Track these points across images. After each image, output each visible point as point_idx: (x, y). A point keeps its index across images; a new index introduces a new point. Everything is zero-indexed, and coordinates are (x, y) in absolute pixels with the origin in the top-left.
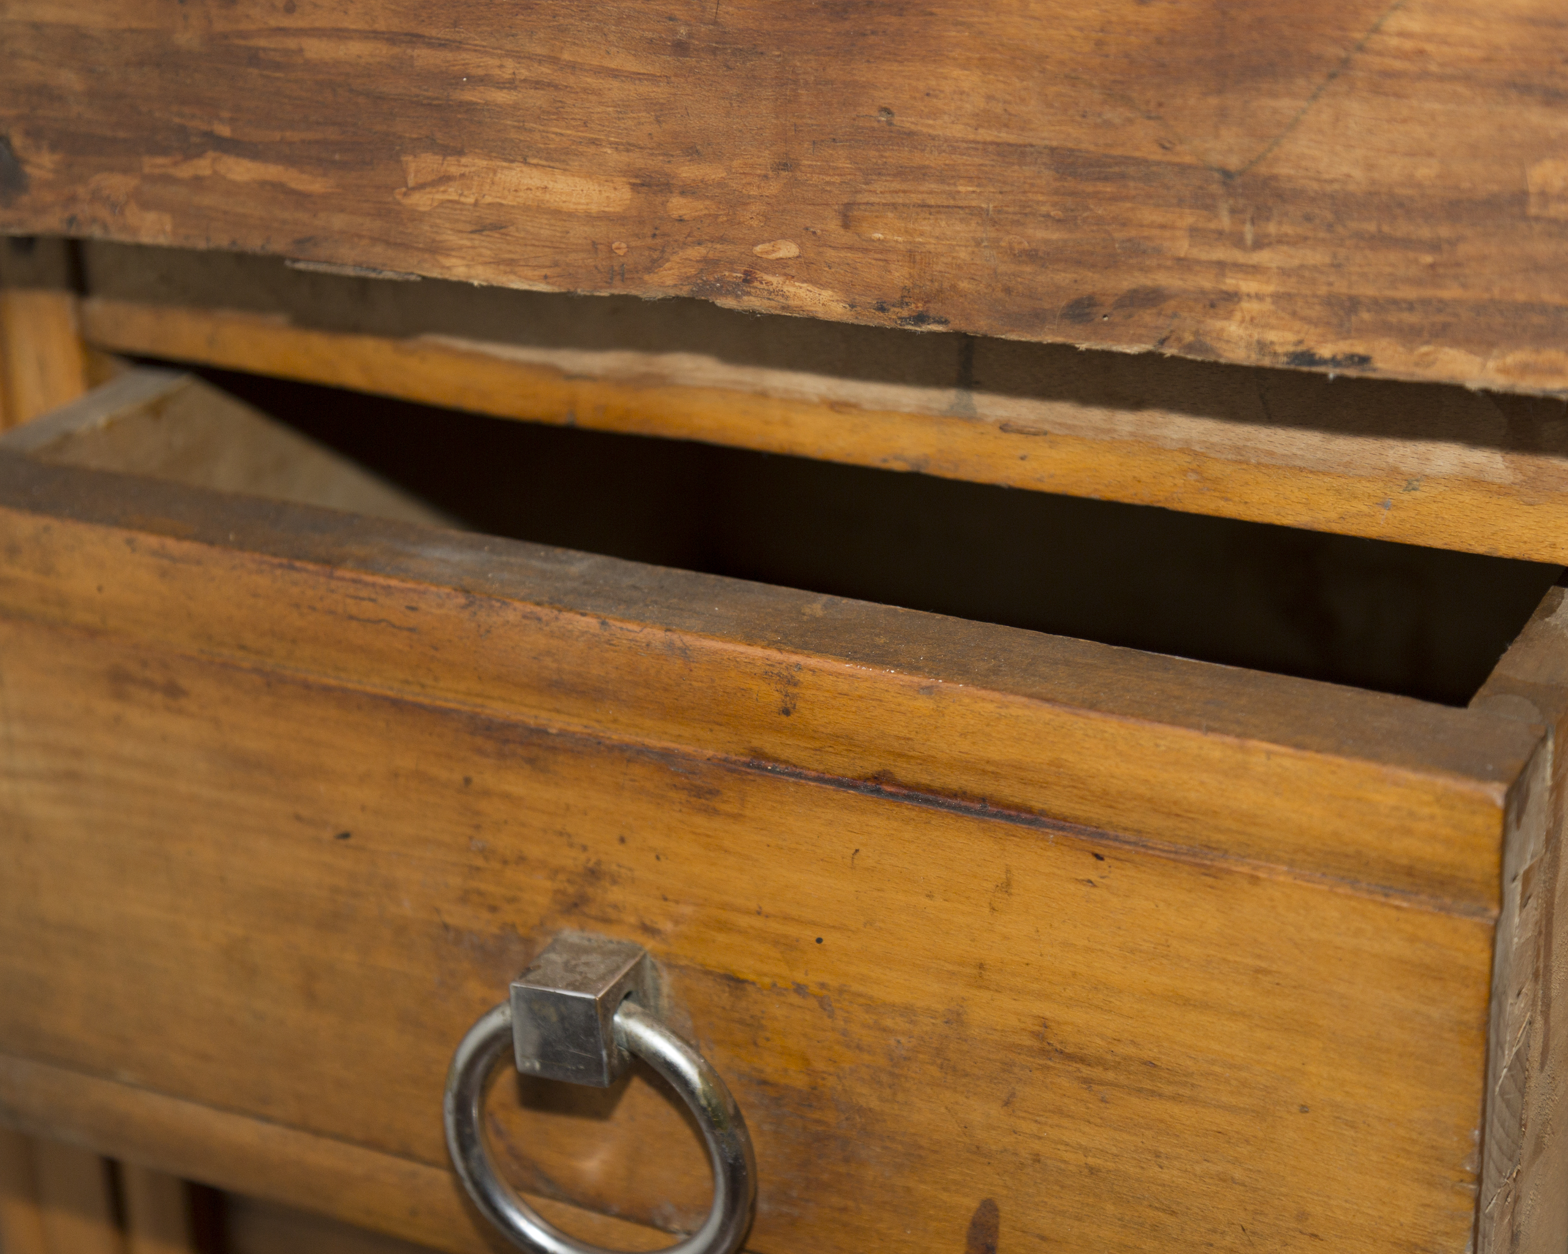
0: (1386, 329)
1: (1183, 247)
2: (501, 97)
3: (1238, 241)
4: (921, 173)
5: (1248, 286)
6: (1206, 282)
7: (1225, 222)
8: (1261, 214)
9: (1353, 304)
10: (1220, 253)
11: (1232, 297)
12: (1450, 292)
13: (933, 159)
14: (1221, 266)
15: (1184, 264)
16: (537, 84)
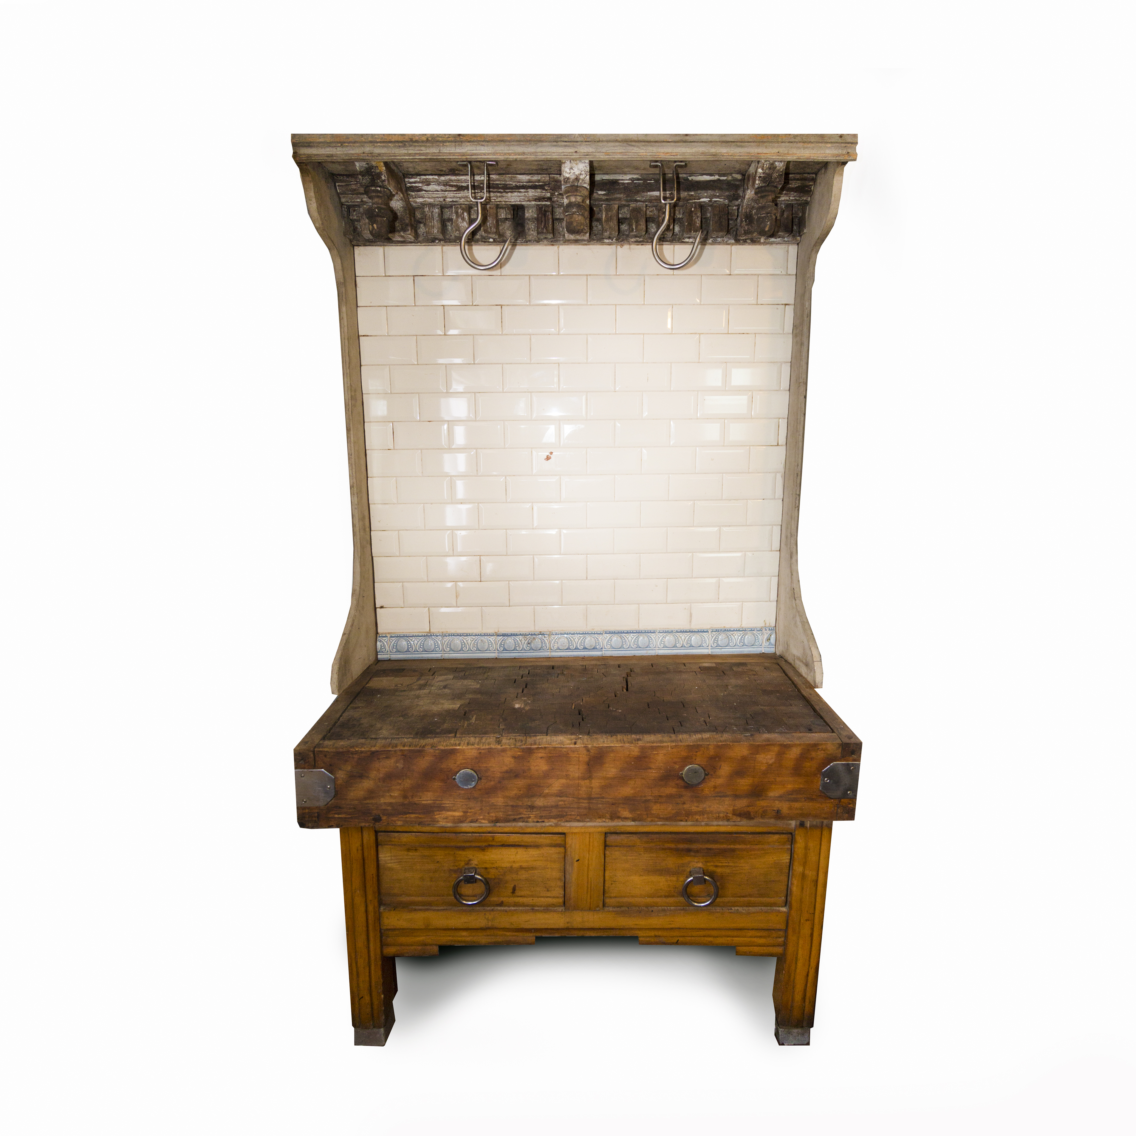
0: (545, 818)
1: (525, 813)
2: (447, 805)
3: (530, 812)
4: (497, 808)
5: (532, 816)
6: (527, 816)
7: (529, 810)
8: (533, 809)
9: (542, 816)
10: (529, 813)
11: (530, 817)
12: (552, 814)
13: (498, 807)
14: (529, 814)
15: (525, 814)
16: (452, 804)
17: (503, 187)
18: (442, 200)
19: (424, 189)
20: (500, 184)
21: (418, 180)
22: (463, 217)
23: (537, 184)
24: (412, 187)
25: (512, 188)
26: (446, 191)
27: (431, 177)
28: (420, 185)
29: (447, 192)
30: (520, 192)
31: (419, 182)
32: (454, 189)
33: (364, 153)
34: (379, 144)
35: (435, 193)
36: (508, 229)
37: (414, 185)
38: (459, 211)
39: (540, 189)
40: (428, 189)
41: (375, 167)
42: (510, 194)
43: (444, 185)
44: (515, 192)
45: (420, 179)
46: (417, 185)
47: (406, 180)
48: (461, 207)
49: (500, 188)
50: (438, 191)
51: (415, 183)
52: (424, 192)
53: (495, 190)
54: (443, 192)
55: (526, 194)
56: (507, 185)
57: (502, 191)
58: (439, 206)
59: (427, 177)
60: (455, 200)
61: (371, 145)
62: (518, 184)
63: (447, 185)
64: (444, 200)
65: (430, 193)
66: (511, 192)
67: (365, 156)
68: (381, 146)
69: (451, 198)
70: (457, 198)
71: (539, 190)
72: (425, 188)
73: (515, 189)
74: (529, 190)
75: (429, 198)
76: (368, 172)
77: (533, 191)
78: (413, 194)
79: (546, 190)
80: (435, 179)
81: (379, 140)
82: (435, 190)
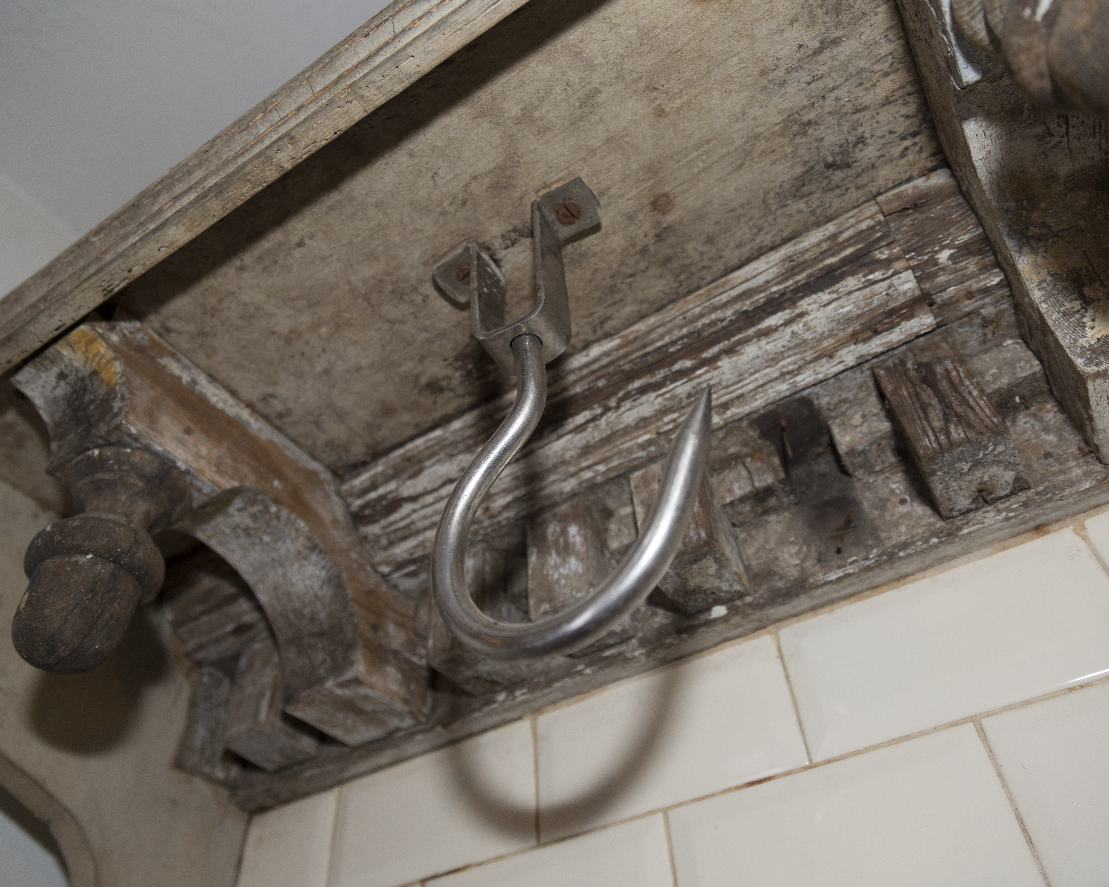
17: (684, 347)
19: (406, 494)
20: (673, 343)
23: (829, 261)
24: (366, 506)
25: (727, 333)
27: (420, 442)
28: (392, 486)
30: (767, 333)
31: (386, 478)
35: (443, 492)
36: (783, 541)
37: (373, 495)
38: (551, 529)
39: (853, 273)
42: (725, 363)
44: (747, 341)
45: (386, 463)
47: (347, 487)
49: (675, 357)
50: (451, 481)
51: (374, 486)
52: (407, 508)
53: (660, 375)
55: (797, 327)
56: (699, 332)
57: (688, 363)
59: (410, 446)
62: (747, 305)
66: (730, 351)
70: (529, 479)
71: (851, 282)
72: (409, 488)
73: (739, 331)
74: (804, 304)
76: (76, 411)
77: (824, 296)
78: (377, 528)
79: (888, 262)
80: (435, 438)
82: (439, 482)
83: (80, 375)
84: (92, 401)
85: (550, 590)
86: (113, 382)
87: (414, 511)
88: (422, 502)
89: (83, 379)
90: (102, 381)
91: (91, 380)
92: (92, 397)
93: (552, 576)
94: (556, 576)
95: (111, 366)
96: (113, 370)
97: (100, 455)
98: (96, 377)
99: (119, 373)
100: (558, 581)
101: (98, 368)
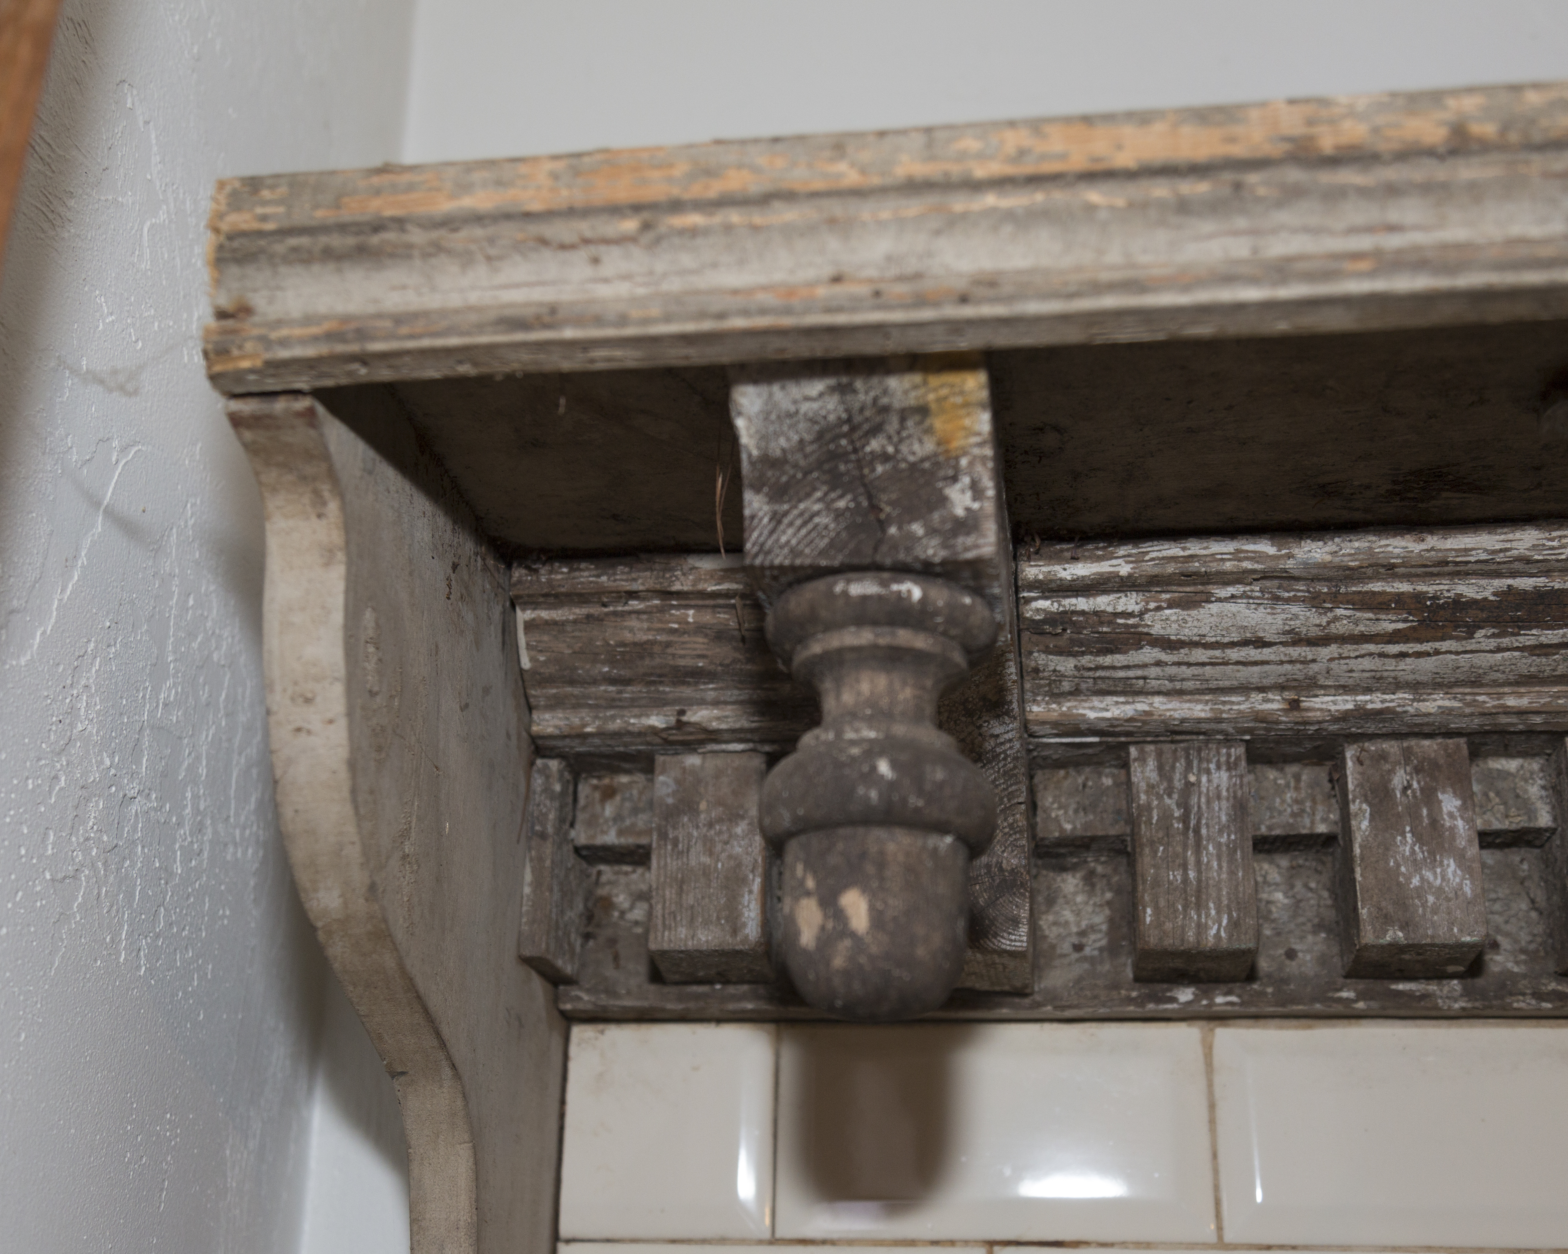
18: (1274, 704)
19: (1157, 629)
21: (1125, 570)
22: (1435, 822)
24: (1064, 619)
26: (1324, 640)
28: (1130, 602)
29: (1333, 650)
31: (1124, 585)
32: (1388, 624)
33: (837, 279)
34: (990, 200)
35: (1234, 654)
37: (1082, 603)
38: (1399, 779)
40: (1187, 633)
41: (904, 414)
43: (1315, 601)
45: (1138, 560)
46: (1102, 602)
47: (1033, 571)
48: (1407, 754)
50: (1260, 643)
52: (1149, 654)
54: (1295, 652)
58: (1238, 751)
60: (1375, 701)
61: (913, 207)
63: (1336, 599)
64: (1294, 705)
65: (1200, 655)
67: (855, 305)
68: (1009, 216)
69: (1345, 689)
70: (1397, 685)
72: (1167, 622)
75: (1180, 693)
76: (835, 456)
78: (1066, 665)
80: (1258, 557)
81: (995, 168)
82: (1235, 637)
83: (885, 401)
84: (885, 458)
85: (1402, 903)
86: (955, 444)
87: (1158, 663)
88: (1182, 655)
89: (885, 410)
90: (929, 431)
91: (903, 420)
92: (890, 449)
93: (1408, 879)
94: (1416, 881)
95: (968, 414)
96: (967, 422)
97: (923, 600)
98: (917, 418)
99: (979, 434)
100: (1420, 892)
101: (933, 406)
